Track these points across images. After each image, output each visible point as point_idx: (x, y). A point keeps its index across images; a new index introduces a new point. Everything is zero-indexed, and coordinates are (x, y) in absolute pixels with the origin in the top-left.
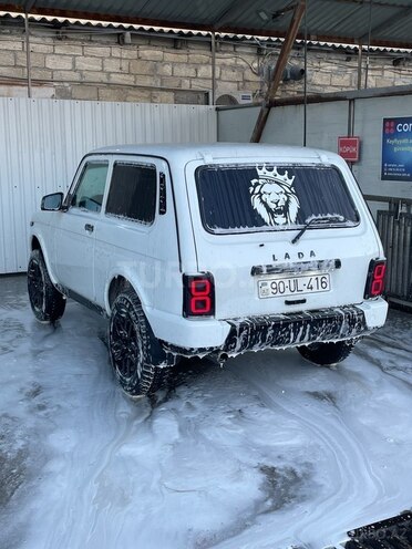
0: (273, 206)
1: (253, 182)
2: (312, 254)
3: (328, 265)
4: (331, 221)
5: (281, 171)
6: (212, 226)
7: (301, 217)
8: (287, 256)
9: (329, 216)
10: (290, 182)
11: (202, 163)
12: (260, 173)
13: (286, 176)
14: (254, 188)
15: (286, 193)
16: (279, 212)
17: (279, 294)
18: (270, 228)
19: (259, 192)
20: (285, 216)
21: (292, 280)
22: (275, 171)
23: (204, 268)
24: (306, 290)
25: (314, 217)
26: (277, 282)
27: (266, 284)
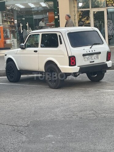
2: (95, 51)
8: (89, 51)
11: (68, 32)
17: (88, 60)
21: (91, 57)
23: (73, 55)
24: (94, 59)
26: (88, 57)
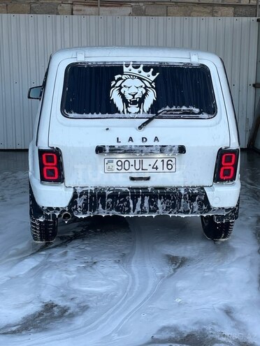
0: (129, 98)
1: (116, 77)
2: (156, 139)
3: (171, 150)
4: (185, 113)
5: (146, 69)
6: (69, 111)
7: (155, 108)
8: (131, 139)
9: (184, 108)
10: (153, 78)
12: (125, 69)
13: (150, 73)
14: (117, 82)
15: (146, 87)
16: (134, 103)
17: (123, 170)
18: (121, 115)
19: (120, 86)
20: (140, 107)
21: (137, 161)
22: (141, 69)
23: (54, 144)
24: (150, 169)
25: (168, 108)
26: (123, 160)
27: (112, 162)
